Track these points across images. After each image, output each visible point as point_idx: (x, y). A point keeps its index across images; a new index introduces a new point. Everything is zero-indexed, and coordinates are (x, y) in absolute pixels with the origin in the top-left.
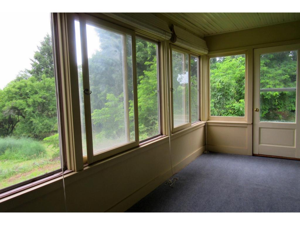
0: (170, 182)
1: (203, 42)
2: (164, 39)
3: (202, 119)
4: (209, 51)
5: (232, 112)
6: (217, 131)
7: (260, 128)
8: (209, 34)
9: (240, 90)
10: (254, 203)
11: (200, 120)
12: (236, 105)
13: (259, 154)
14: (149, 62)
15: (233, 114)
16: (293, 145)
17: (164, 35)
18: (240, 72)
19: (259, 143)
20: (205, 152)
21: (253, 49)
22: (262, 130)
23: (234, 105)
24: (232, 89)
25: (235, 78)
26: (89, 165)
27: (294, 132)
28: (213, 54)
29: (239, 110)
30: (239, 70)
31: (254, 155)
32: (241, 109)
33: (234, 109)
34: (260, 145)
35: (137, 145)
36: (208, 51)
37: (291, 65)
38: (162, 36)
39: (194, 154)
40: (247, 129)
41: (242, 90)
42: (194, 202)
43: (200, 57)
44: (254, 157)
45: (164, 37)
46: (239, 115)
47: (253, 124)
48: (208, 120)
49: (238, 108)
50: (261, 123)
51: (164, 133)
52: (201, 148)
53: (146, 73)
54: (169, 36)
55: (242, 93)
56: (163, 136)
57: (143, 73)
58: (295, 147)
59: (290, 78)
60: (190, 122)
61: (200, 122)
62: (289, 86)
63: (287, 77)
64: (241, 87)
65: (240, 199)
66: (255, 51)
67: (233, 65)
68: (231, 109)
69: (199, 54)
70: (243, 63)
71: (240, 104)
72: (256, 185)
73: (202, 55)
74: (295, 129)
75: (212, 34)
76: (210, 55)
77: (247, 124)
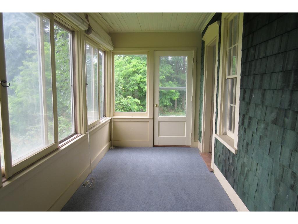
0: (88, 183)
1: (108, 38)
2: (81, 29)
3: (107, 115)
4: (115, 48)
5: (121, 108)
6: (122, 127)
7: (159, 122)
8: (114, 31)
9: (127, 87)
10: (170, 189)
11: (105, 116)
12: (124, 101)
13: (158, 145)
14: (31, 51)
15: (121, 110)
16: (184, 135)
17: (83, 25)
18: (126, 70)
19: (159, 135)
20: (111, 148)
21: (154, 51)
22: (161, 123)
23: (122, 101)
24: (121, 85)
25: (122, 75)
26: (8, 179)
27: (184, 124)
28: (118, 51)
29: (127, 105)
30: (125, 68)
31: (154, 146)
32: (129, 105)
33: (122, 105)
34: (159, 137)
35: (56, 148)
36: (113, 48)
37: (166, 68)
38: (80, 25)
39: (103, 150)
40: (148, 124)
41: (128, 87)
42: (120, 199)
43: (105, 53)
44: (155, 148)
45: (82, 27)
46: (127, 111)
47: (153, 118)
48: (113, 116)
49: (126, 104)
50: (160, 117)
51: (79, 131)
52: (108, 144)
53: (25, 63)
54: (87, 27)
55: (128, 90)
56: (79, 135)
57: (23, 63)
58: (185, 136)
59: (166, 78)
60: (99, 118)
61: (106, 118)
62: (164, 85)
63: (163, 77)
64: (127, 84)
65: (159, 187)
66: (156, 52)
67: (120, 63)
68: (120, 105)
69: (105, 50)
70: (128, 62)
71: (128, 100)
72: (166, 172)
73: (108, 50)
74: (185, 122)
75: (117, 31)
76: (115, 51)
77: (149, 119)
